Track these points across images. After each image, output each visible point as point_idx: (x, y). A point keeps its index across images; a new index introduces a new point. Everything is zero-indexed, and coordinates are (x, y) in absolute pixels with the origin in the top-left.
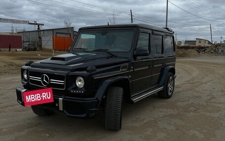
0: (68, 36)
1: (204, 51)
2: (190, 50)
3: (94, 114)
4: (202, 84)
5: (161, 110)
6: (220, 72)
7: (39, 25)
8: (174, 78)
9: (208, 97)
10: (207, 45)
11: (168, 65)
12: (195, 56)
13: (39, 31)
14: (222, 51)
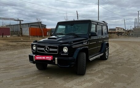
0: (38, 27)
1: (121, 35)
2: (113, 34)
3: (73, 65)
4: (123, 52)
5: (103, 65)
6: (132, 46)
7: (20, 21)
8: (108, 49)
9: (127, 59)
10: (122, 31)
11: (105, 42)
12: (116, 38)
13: (20, 24)
14: (132, 34)
